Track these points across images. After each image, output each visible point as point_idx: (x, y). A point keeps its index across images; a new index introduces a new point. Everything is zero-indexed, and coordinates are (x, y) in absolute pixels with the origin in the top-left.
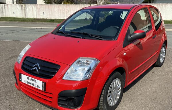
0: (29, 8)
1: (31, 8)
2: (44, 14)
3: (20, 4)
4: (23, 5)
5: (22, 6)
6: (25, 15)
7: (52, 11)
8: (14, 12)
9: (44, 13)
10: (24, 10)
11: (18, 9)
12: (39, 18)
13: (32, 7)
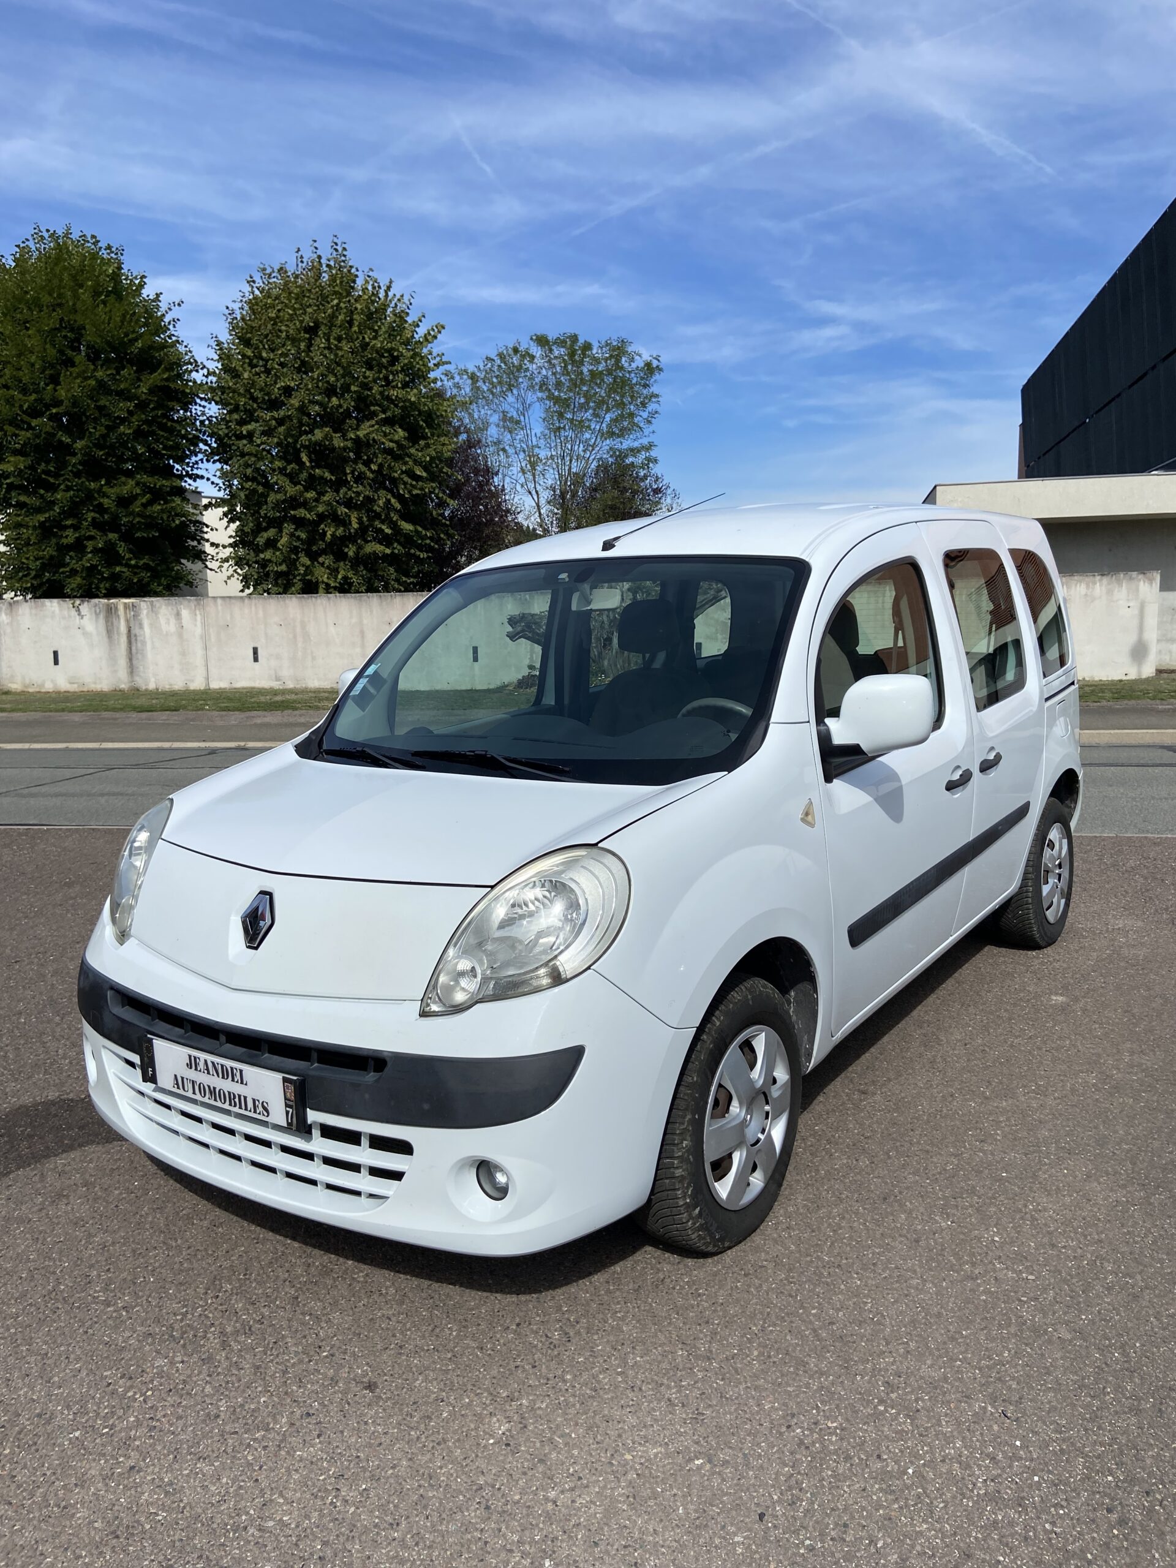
0: (154, 626)
1: (173, 621)
2: (256, 659)
3: (96, 601)
4: (121, 608)
5: (110, 611)
6: (132, 669)
7: (306, 636)
8: (56, 653)
9: (255, 651)
10: (124, 639)
11: (85, 634)
12: (224, 685)
13: (178, 615)
